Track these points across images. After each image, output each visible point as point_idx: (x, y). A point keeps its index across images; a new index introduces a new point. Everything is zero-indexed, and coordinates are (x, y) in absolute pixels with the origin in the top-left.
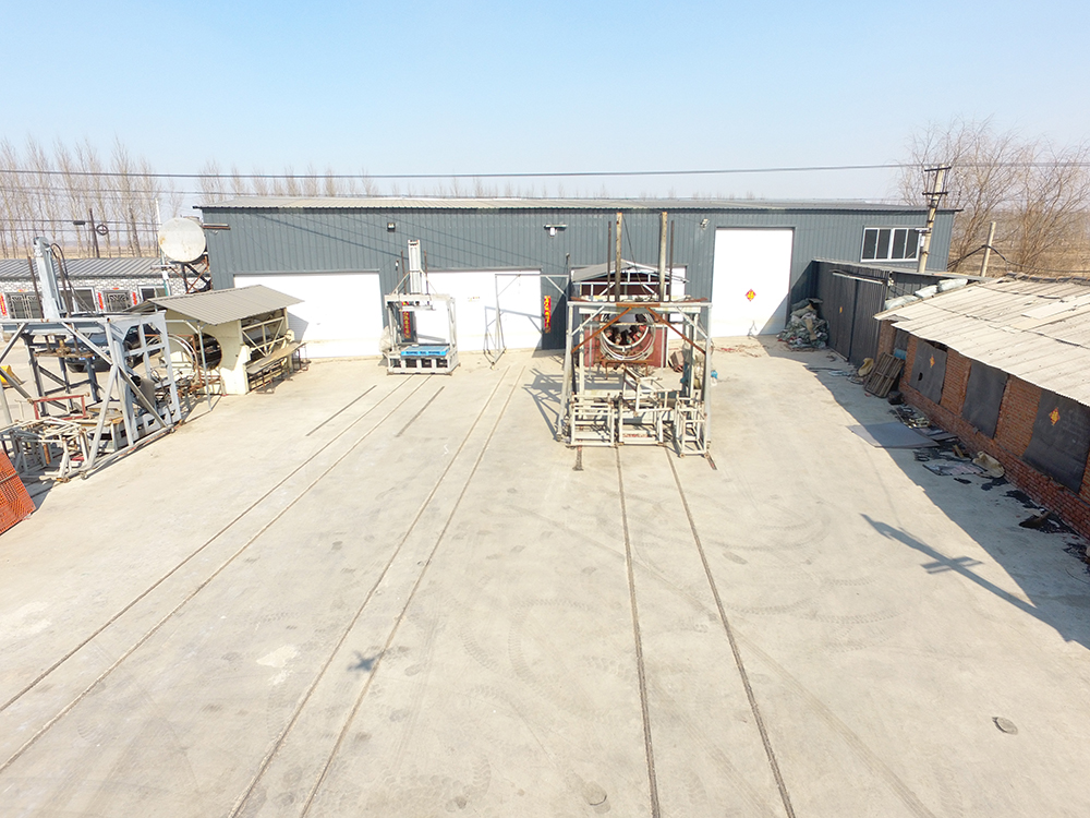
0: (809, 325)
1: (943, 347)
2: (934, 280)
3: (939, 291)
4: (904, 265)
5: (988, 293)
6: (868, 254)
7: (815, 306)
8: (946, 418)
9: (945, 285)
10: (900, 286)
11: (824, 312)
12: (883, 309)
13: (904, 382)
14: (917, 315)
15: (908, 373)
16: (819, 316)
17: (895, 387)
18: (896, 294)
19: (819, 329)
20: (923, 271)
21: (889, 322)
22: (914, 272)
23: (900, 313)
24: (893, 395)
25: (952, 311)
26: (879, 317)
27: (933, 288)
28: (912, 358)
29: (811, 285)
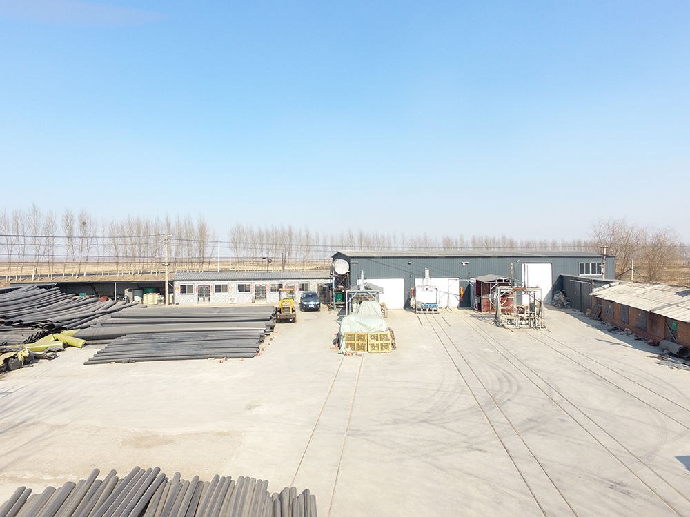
0: (563, 300)
1: (612, 302)
2: (608, 283)
3: (610, 286)
4: (596, 277)
5: (626, 286)
6: (582, 273)
7: (563, 292)
8: (616, 322)
9: (612, 284)
10: (596, 284)
11: (568, 294)
12: (592, 292)
13: (602, 314)
14: (603, 293)
15: (603, 311)
16: (566, 296)
17: (599, 316)
18: (596, 287)
19: (567, 301)
20: (604, 280)
21: (594, 296)
22: (600, 279)
23: (598, 293)
24: (599, 319)
25: (615, 292)
26: (591, 294)
27: (608, 285)
28: (604, 306)
29: (561, 284)
